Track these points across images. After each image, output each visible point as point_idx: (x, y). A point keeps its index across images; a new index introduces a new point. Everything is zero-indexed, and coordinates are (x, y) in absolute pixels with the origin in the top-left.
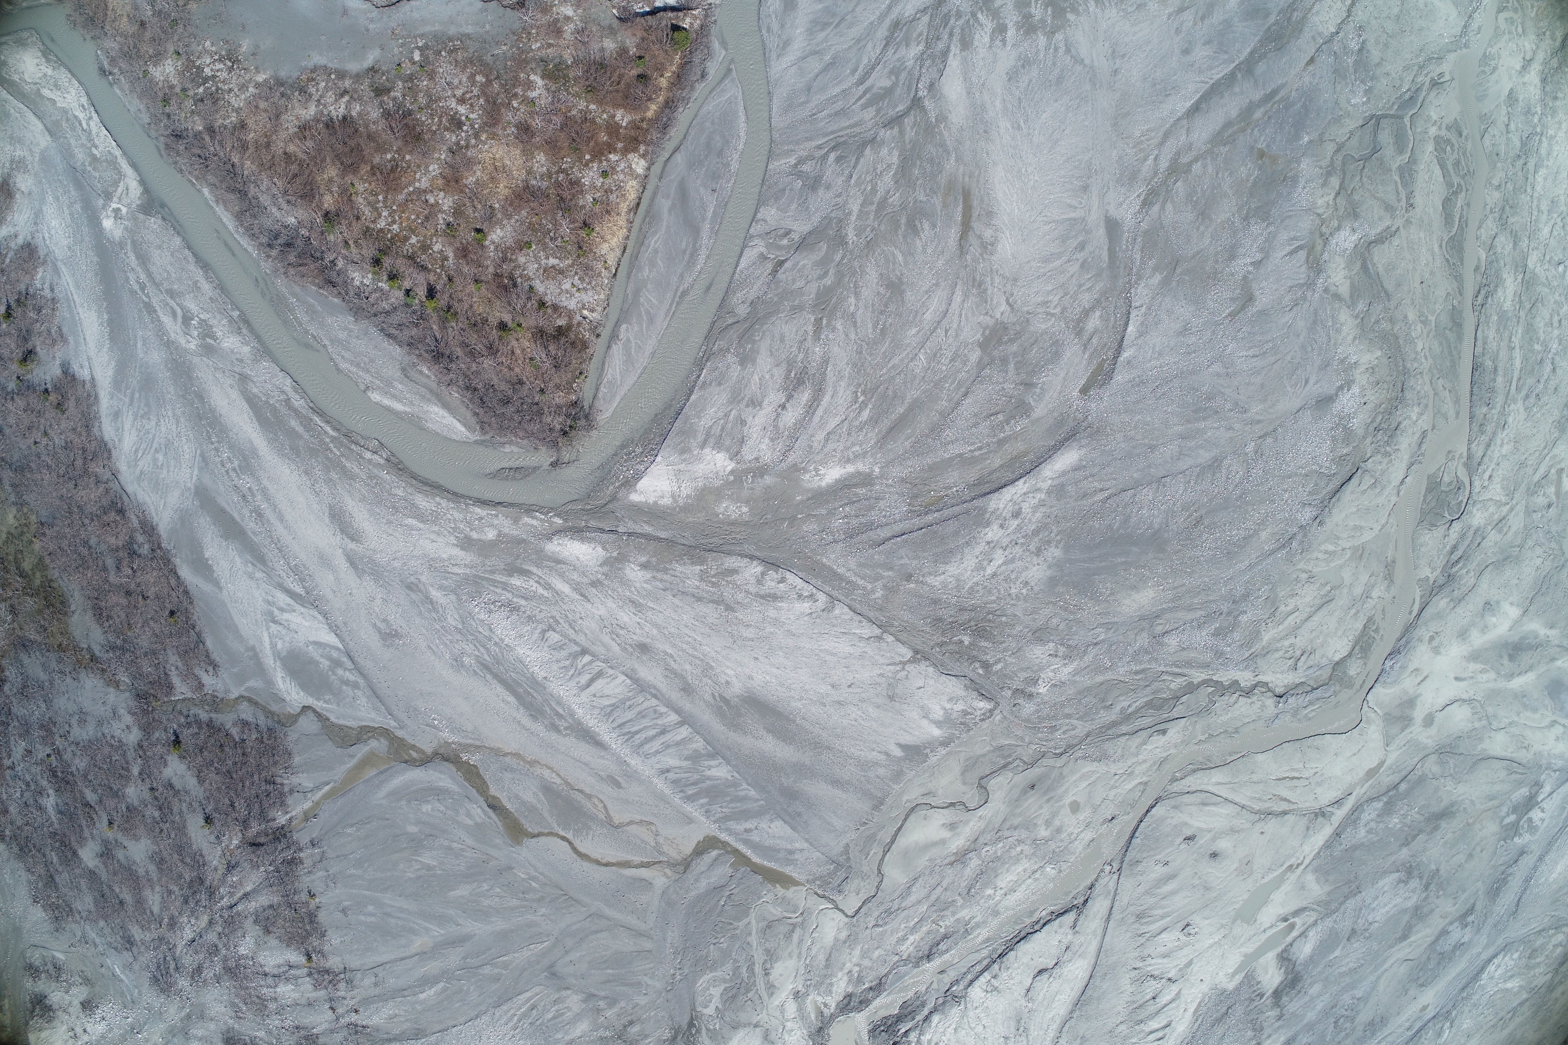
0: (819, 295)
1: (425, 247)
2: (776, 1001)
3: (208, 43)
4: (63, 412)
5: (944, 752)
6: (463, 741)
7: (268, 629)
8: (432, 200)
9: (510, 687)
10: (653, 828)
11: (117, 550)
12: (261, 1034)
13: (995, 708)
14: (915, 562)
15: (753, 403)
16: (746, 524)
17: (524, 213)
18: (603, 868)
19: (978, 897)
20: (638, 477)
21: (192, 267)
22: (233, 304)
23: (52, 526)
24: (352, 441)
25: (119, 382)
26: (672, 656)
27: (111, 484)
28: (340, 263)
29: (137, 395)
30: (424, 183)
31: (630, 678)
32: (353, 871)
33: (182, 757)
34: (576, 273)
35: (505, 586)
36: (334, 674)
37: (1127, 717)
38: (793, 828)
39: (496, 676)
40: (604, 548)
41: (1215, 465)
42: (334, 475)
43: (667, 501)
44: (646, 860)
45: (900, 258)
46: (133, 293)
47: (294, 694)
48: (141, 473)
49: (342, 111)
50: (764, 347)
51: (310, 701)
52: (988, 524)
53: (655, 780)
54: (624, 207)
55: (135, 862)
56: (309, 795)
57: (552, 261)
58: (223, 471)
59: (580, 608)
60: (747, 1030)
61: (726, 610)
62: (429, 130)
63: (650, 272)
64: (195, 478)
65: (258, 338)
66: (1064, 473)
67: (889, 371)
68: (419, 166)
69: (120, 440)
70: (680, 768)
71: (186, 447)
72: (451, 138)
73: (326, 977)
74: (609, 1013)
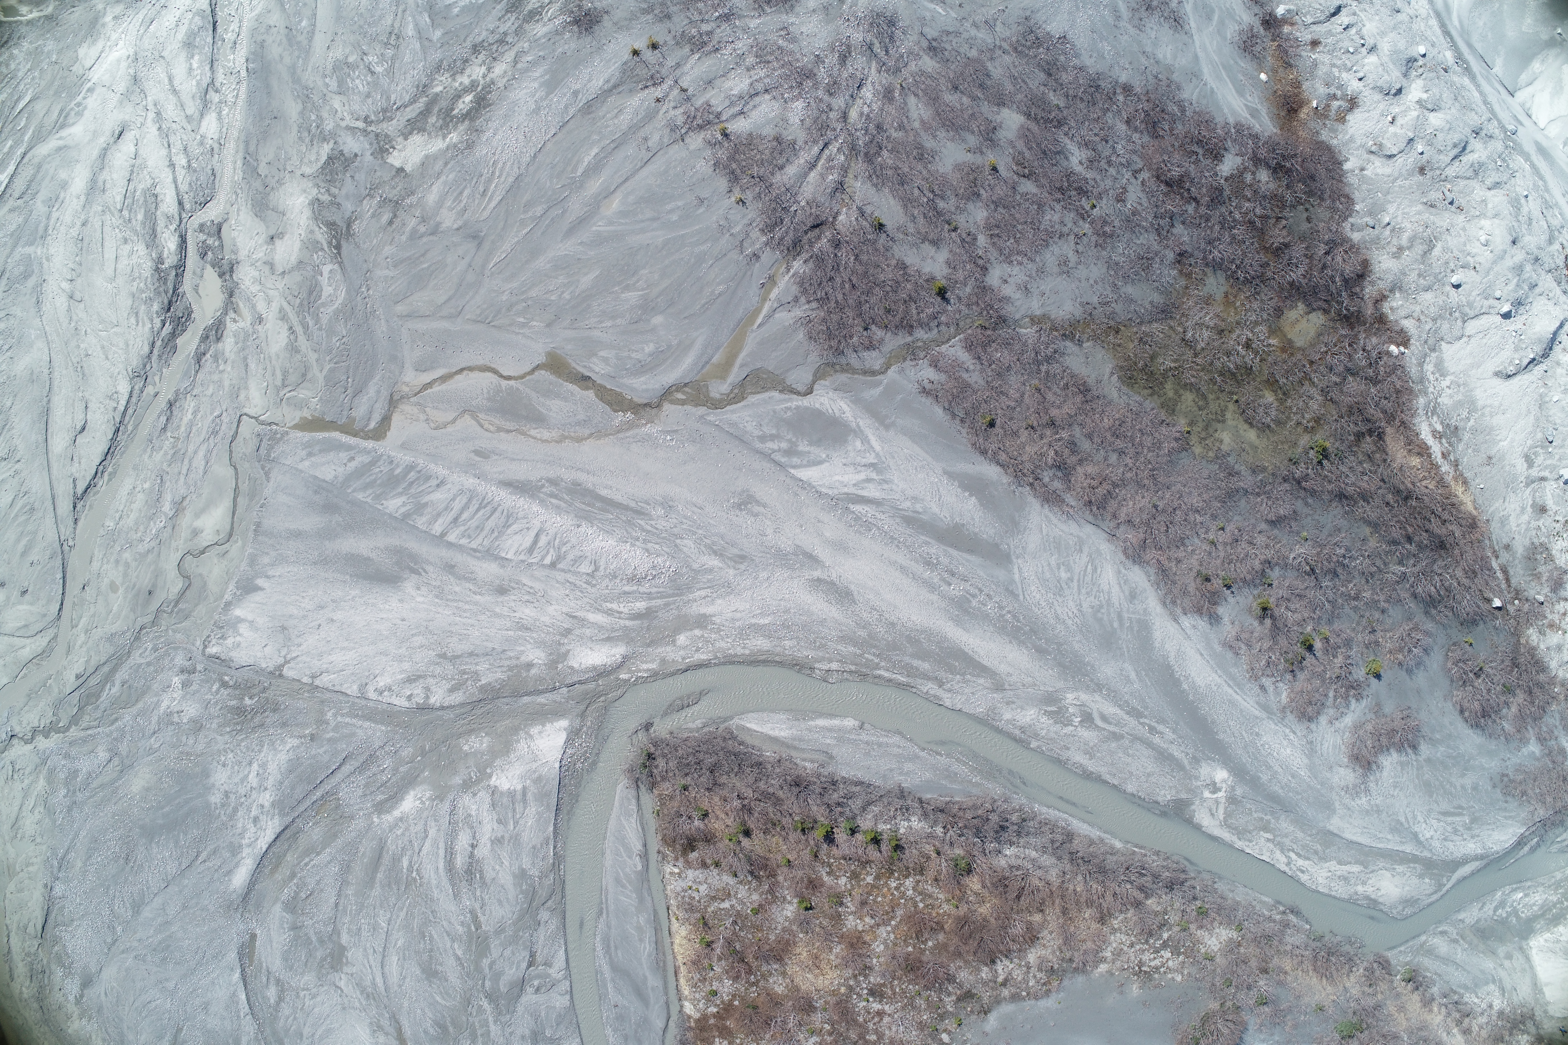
0: (488, 947)
1: (855, 876)
2: (275, 306)
3: (1179, 978)
4: (1199, 573)
5: (226, 596)
6: (636, 431)
7: (877, 455)
8: (867, 920)
9: (609, 504)
10: (432, 425)
11: (1081, 462)
12: (753, 23)
13: (204, 651)
14: (313, 752)
15: (499, 841)
16: (460, 735)
17: (772, 937)
18: (463, 365)
19: (153, 477)
20: (569, 742)
21: (1103, 771)
22: (1042, 752)
23: (1170, 453)
24: (856, 672)
25: (1143, 629)
26: (475, 593)
27: (1112, 524)
28: (939, 830)
29: (1116, 625)
30: (883, 932)
31: (503, 558)
32: (704, 247)
33: (931, 279)
34: (699, 902)
35: (649, 596)
36: (790, 441)
37: (108, 678)
38: (316, 478)
39: (626, 508)
40: (572, 668)
41: (137, 908)
42: (862, 633)
43: (535, 730)
44: (429, 391)
45: (438, 999)
46: (1161, 721)
47: (826, 402)
48: (1081, 551)
49: (999, 967)
50: (512, 892)
51: (806, 402)
52: (273, 805)
53: (446, 472)
54: (683, 970)
55: (953, 140)
56: (776, 305)
57: (726, 905)
58: (986, 591)
59: (572, 604)
60: (290, 266)
61: (445, 654)
62: (900, 979)
63: (638, 922)
64: (1016, 570)
65: (998, 731)
66: (237, 865)
67: (404, 904)
68: (895, 945)
69: (1119, 572)
70: (429, 493)
71: (1038, 596)
72: (875, 979)
73: (700, 122)
74: (412, 223)
